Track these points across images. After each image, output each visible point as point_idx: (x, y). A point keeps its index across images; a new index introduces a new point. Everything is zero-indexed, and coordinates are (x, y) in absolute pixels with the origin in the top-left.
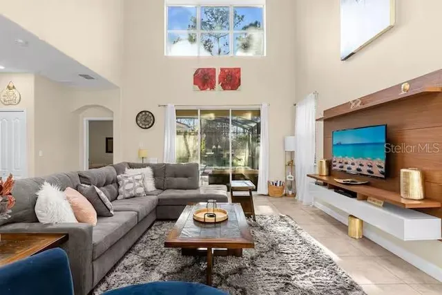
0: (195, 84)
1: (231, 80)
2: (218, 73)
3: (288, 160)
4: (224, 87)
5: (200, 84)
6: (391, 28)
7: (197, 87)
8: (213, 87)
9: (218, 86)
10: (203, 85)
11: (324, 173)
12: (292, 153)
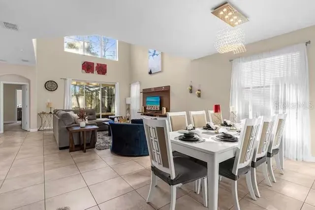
0: (83, 69)
1: (102, 70)
2: (95, 66)
3: (127, 108)
4: (99, 73)
5: (86, 69)
6: (160, 72)
7: (84, 71)
8: (93, 72)
9: (95, 72)
10: (88, 70)
11: (143, 111)
12: (129, 105)
